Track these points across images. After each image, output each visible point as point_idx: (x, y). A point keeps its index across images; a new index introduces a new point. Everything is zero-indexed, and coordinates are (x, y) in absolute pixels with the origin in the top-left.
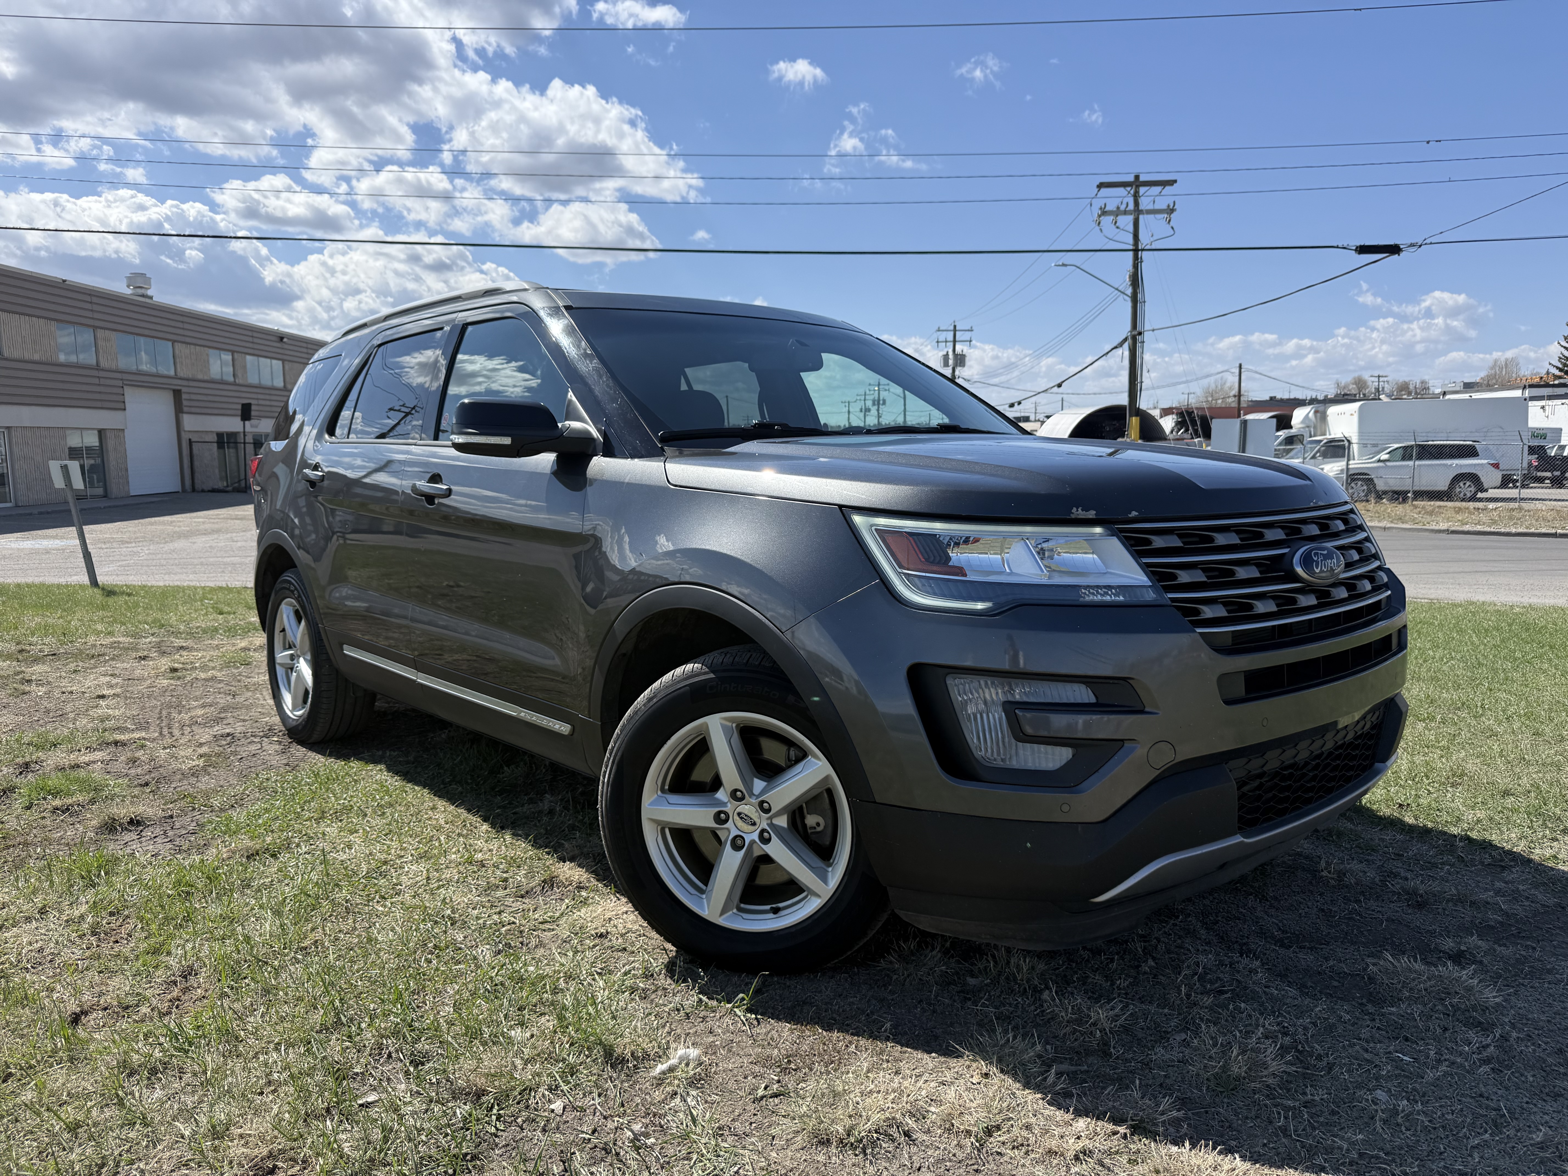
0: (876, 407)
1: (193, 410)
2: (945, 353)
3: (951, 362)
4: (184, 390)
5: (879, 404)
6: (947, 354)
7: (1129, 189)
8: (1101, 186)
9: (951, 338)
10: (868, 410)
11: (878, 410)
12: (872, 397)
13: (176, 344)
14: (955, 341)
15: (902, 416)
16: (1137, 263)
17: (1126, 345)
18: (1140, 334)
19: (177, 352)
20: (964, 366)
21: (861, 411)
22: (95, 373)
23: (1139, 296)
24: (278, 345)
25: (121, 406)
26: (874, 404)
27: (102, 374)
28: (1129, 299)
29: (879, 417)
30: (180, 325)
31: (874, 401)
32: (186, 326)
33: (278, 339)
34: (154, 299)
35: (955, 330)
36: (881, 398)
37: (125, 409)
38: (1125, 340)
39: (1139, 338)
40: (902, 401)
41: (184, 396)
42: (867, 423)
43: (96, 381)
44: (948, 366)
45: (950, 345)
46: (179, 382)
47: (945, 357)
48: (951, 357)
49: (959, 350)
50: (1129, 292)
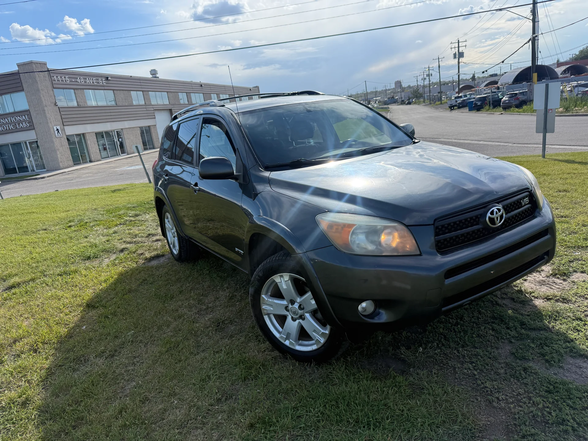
0: (428, 77)
2: (455, 53)
3: (457, 56)
4: (173, 108)
5: (429, 76)
6: (456, 53)
9: (457, 46)
10: (426, 79)
11: (429, 78)
13: (168, 93)
14: (459, 47)
16: (535, 4)
17: (531, 42)
18: (536, 36)
19: (169, 96)
20: (463, 57)
21: (422, 79)
22: (144, 107)
23: (536, 19)
24: (201, 88)
25: (154, 117)
26: (427, 76)
27: (147, 107)
28: (531, 21)
29: (430, 81)
30: (168, 86)
31: (427, 75)
32: (170, 86)
33: (199, 86)
34: (160, 78)
35: (459, 42)
36: (430, 74)
37: (155, 118)
38: (530, 40)
39: (536, 38)
40: (439, 73)
41: (173, 111)
42: (425, 84)
43: (145, 109)
44: (456, 58)
45: (457, 49)
46: (170, 106)
47: (455, 55)
48: (457, 54)
49: (460, 51)
50: (531, 18)
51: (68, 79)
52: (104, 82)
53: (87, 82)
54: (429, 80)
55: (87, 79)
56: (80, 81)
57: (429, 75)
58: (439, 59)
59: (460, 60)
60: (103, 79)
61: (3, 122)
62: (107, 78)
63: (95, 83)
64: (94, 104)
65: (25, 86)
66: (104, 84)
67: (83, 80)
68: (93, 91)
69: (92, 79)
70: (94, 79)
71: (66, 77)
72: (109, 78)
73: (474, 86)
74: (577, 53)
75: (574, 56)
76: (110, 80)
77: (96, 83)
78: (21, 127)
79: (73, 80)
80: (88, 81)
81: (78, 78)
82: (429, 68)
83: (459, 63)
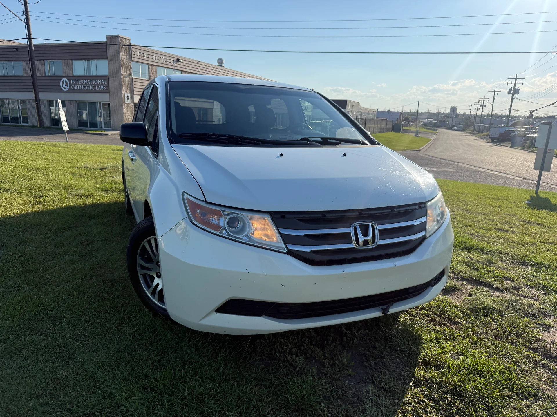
0: (482, 108)
2: (510, 88)
5: (483, 107)
10: (479, 109)
11: (482, 109)
12: (481, 104)
14: (515, 83)
15: (491, 112)
20: (518, 94)
21: (476, 109)
26: (481, 106)
29: (482, 112)
31: (481, 105)
35: (516, 79)
36: (484, 104)
40: (492, 106)
42: (477, 114)
44: (511, 93)
45: (513, 85)
47: (510, 90)
48: (512, 90)
49: (517, 87)
51: (145, 55)
52: (175, 62)
53: (161, 60)
54: (482, 110)
55: (162, 57)
56: (155, 59)
57: (483, 105)
58: (495, 91)
59: (514, 96)
60: (175, 59)
61: (85, 83)
63: (167, 62)
65: (109, 55)
66: (175, 64)
67: (157, 58)
68: (164, 68)
69: (165, 58)
70: (167, 58)
71: (144, 53)
72: (180, 60)
76: (180, 62)
78: (99, 89)
79: (150, 57)
81: (154, 56)
82: (484, 99)
83: (512, 98)
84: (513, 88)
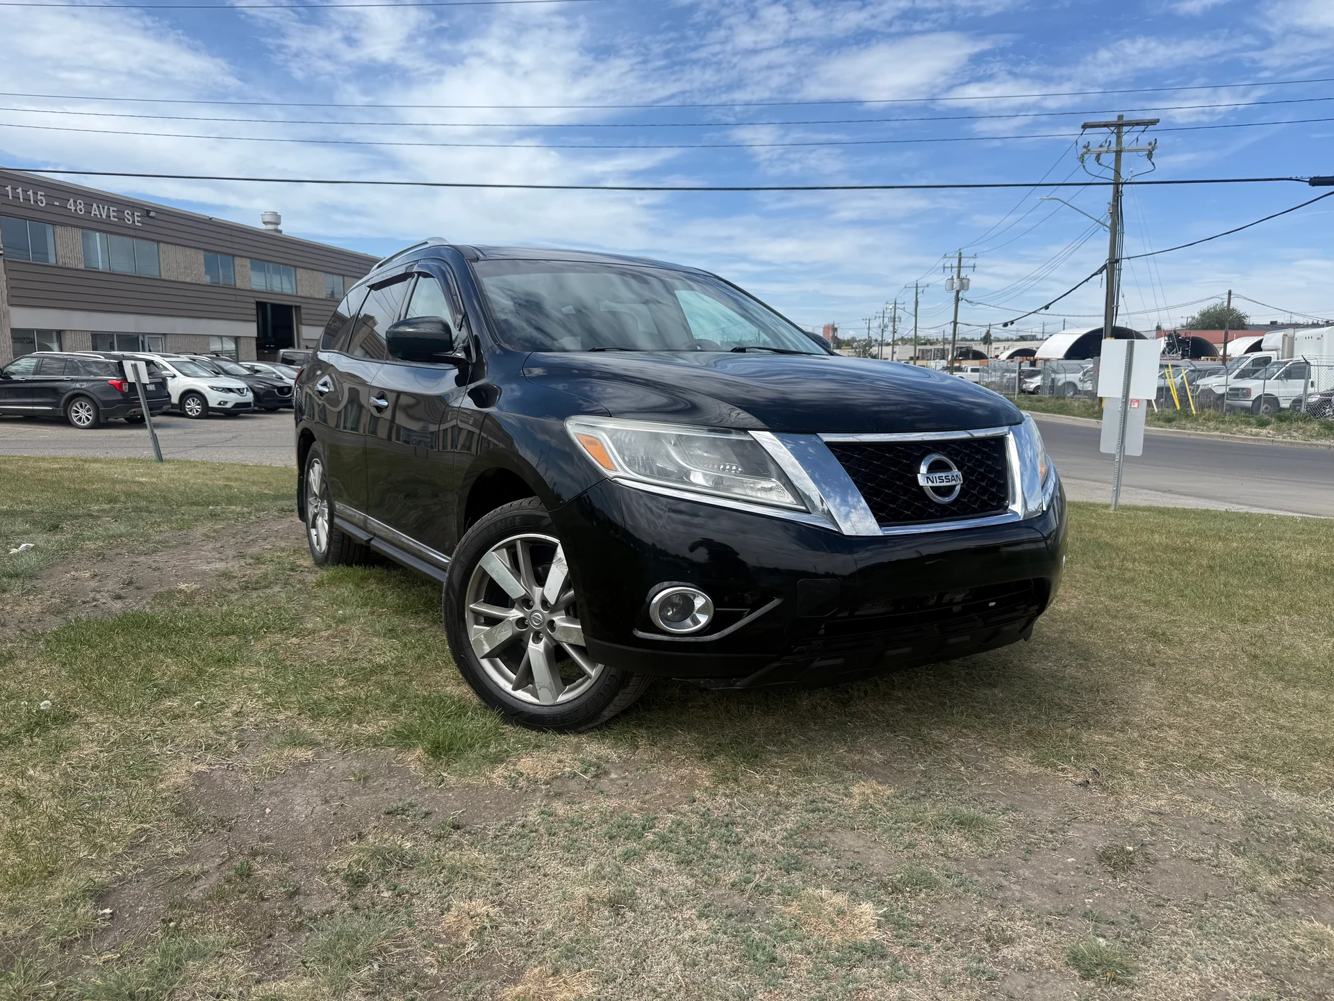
0: (892, 324)
1: (311, 322)
2: (950, 278)
3: (955, 285)
4: (303, 306)
5: (894, 321)
6: (952, 279)
7: (1113, 129)
8: (1085, 126)
9: (956, 264)
10: (886, 326)
11: (894, 326)
13: (298, 269)
14: (959, 267)
15: (913, 332)
16: (1117, 196)
17: (1104, 273)
18: (1117, 261)
19: (298, 276)
20: (967, 289)
22: (233, 292)
23: (1119, 227)
25: (253, 318)
27: (238, 293)
28: (1107, 229)
29: (894, 332)
30: (300, 254)
32: (305, 255)
34: (283, 232)
35: (960, 257)
36: (897, 316)
38: (1105, 267)
39: (1117, 266)
40: (914, 318)
41: (303, 311)
42: (884, 336)
43: (234, 298)
44: (952, 288)
45: (955, 270)
46: (300, 300)
47: (950, 281)
48: (955, 281)
49: (963, 275)
50: (1109, 223)
51: (42, 198)
52: (136, 219)
53: (93, 212)
54: (894, 329)
55: (95, 205)
56: (73, 208)
57: (894, 318)
58: (917, 287)
59: (961, 296)
60: (136, 214)
62: (148, 212)
63: (112, 219)
64: (100, 266)
66: (137, 224)
67: (82, 207)
68: (104, 235)
69: (106, 207)
70: (111, 209)
71: (39, 193)
72: (152, 214)
73: (986, 353)
74: (1197, 316)
75: (1190, 319)
76: (153, 217)
77: (116, 220)
79: (59, 203)
80: (95, 211)
81: (71, 201)
82: (895, 304)
83: (957, 300)
84: (955, 277)
